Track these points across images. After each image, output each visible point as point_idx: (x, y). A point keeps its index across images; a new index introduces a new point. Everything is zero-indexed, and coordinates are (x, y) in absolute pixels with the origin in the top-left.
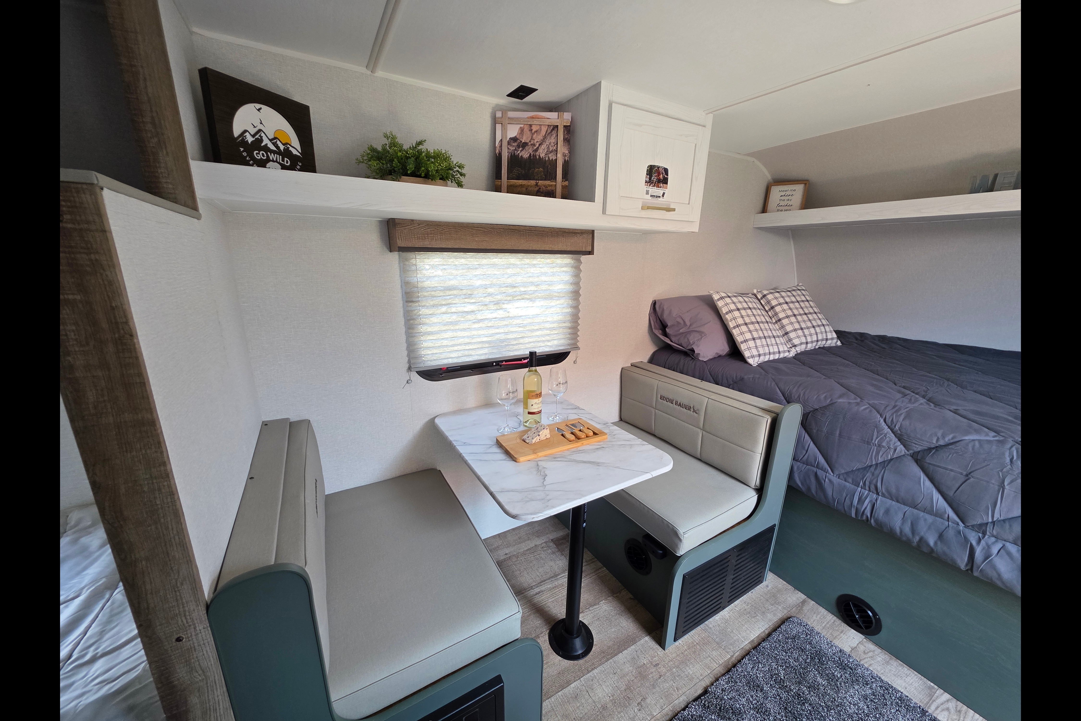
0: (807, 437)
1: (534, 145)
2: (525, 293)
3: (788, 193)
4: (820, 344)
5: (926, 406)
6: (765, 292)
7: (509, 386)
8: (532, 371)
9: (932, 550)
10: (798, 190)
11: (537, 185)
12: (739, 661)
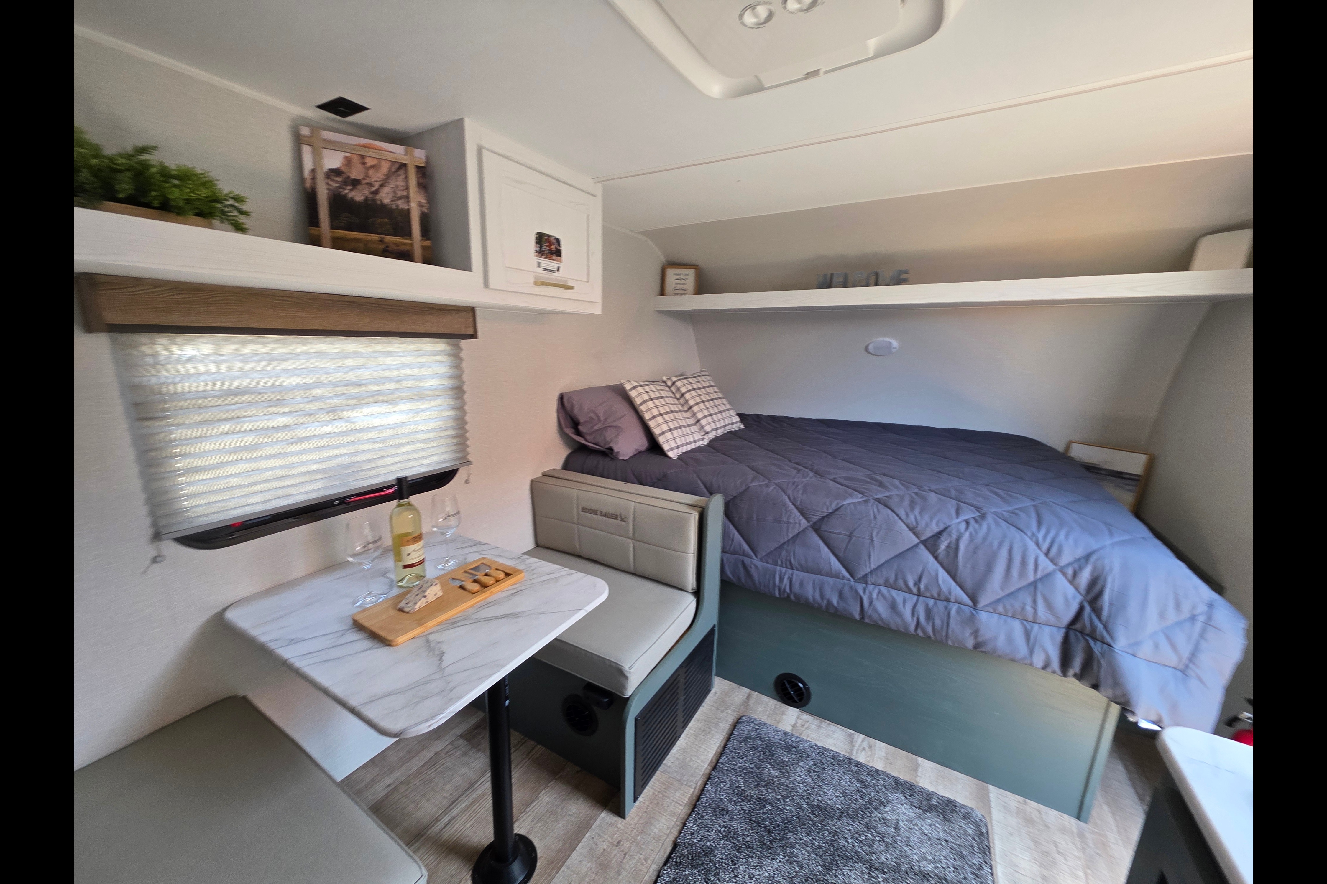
0: (731, 527)
1: (370, 185)
2: (379, 393)
3: (682, 277)
4: (729, 428)
5: (814, 479)
6: (674, 379)
7: (367, 531)
8: (403, 505)
9: (836, 609)
10: (690, 274)
11: (381, 241)
12: (702, 791)
